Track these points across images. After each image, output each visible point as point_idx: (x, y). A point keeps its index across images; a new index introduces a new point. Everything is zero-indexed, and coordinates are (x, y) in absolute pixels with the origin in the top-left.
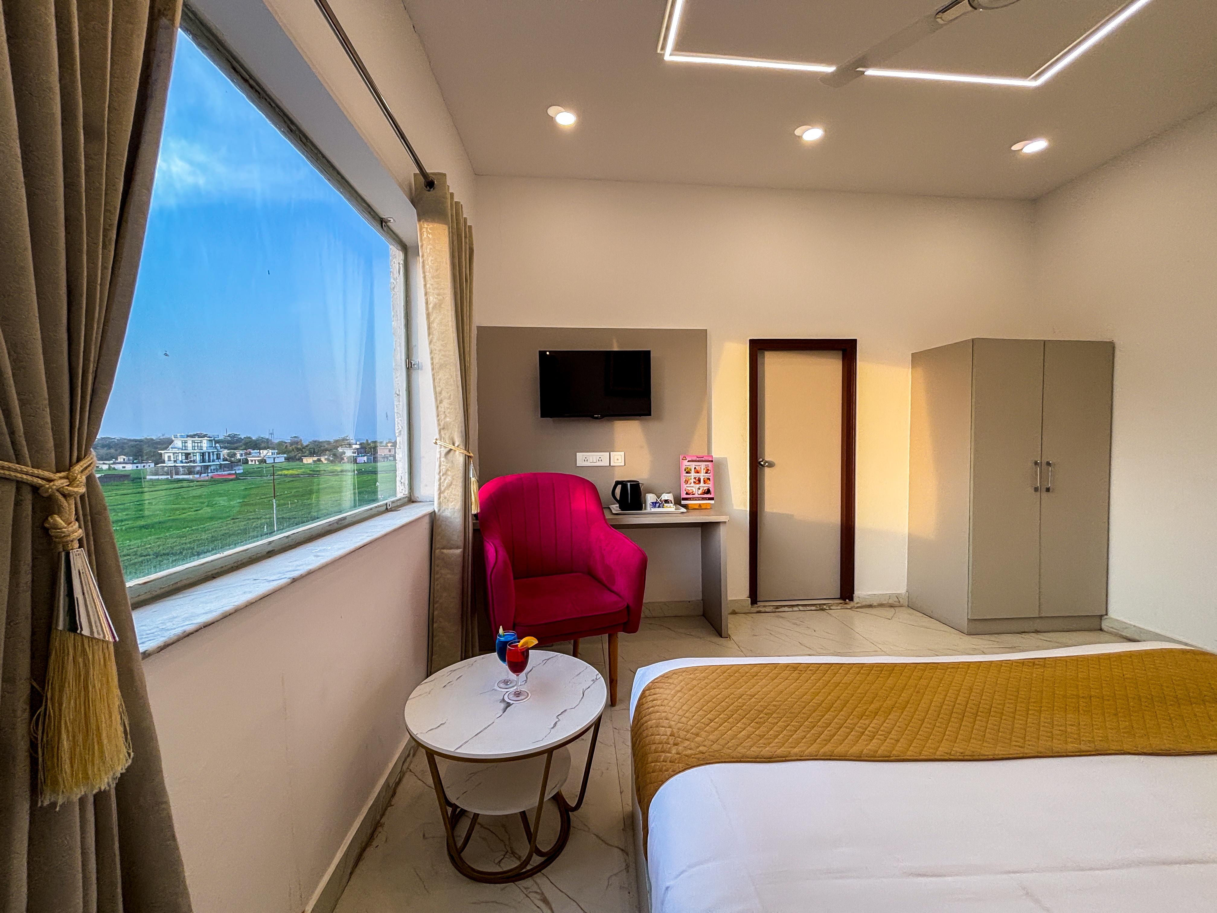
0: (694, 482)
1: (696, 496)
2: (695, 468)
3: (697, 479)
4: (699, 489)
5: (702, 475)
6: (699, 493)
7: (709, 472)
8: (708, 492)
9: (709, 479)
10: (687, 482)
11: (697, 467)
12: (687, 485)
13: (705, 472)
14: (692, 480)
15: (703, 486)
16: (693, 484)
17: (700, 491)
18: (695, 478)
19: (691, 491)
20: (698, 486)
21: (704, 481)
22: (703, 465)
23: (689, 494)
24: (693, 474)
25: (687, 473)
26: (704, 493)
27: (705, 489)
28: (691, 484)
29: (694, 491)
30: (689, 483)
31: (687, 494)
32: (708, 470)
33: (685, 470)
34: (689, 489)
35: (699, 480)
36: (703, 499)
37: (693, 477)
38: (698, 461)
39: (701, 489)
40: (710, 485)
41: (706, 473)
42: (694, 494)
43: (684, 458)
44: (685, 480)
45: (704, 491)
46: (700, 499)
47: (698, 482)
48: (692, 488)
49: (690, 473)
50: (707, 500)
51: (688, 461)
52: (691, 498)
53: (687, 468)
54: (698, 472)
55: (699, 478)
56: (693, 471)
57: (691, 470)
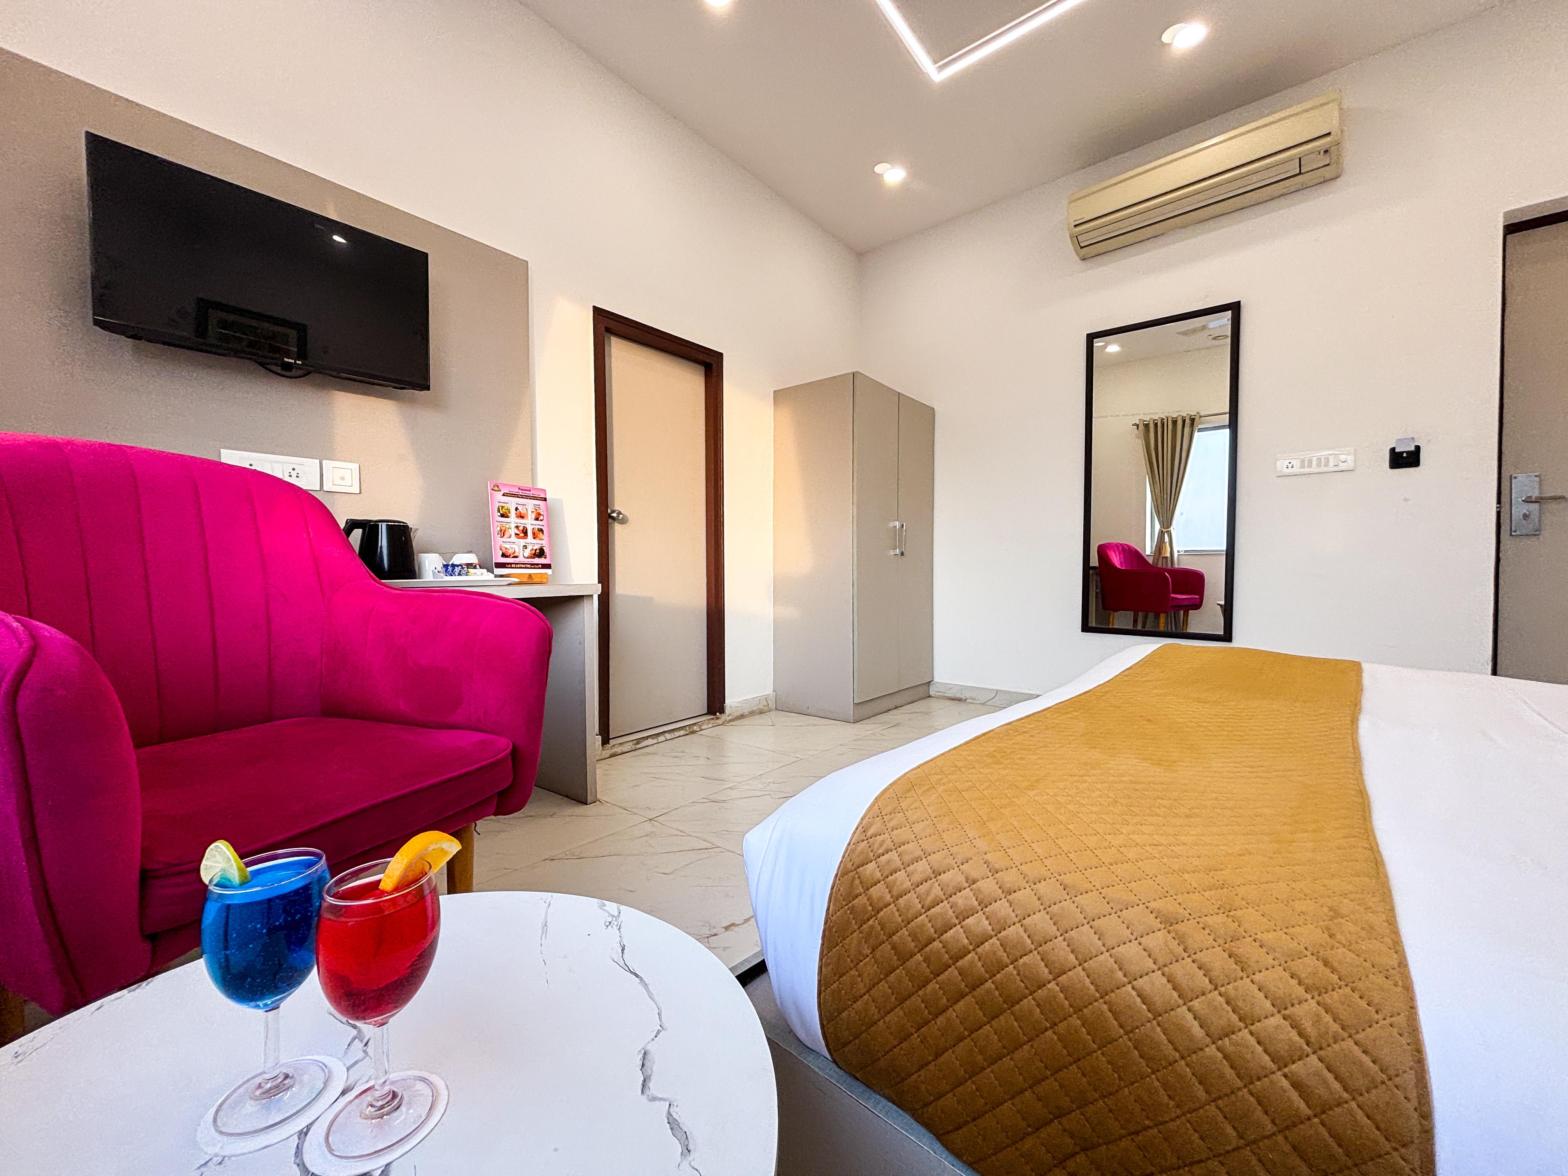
0: (516, 534)
1: (521, 559)
2: (517, 509)
3: (521, 528)
4: (525, 547)
5: (530, 523)
6: (526, 555)
7: (541, 518)
8: (541, 553)
9: (541, 531)
10: (503, 533)
11: (520, 508)
12: (503, 539)
13: (534, 518)
14: (513, 531)
15: (533, 544)
16: (513, 539)
17: (527, 552)
18: (517, 527)
19: (510, 551)
20: (522, 542)
21: (534, 534)
22: (530, 504)
23: (508, 557)
24: (513, 520)
25: (502, 516)
26: (534, 556)
27: (535, 548)
28: (510, 537)
29: (517, 550)
30: (507, 535)
31: (504, 555)
32: (539, 514)
33: (499, 511)
34: (508, 546)
35: (525, 532)
36: (534, 566)
37: (513, 526)
38: (522, 497)
39: (530, 548)
40: (543, 542)
41: (537, 519)
42: (516, 557)
43: (496, 488)
44: (499, 529)
45: (533, 552)
46: (528, 566)
47: (522, 535)
48: (512, 546)
49: (507, 517)
50: (539, 568)
51: (503, 495)
52: (511, 564)
53: (503, 507)
54: (522, 517)
55: (524, 527)
56: (513, 513)
57: (509, 512)
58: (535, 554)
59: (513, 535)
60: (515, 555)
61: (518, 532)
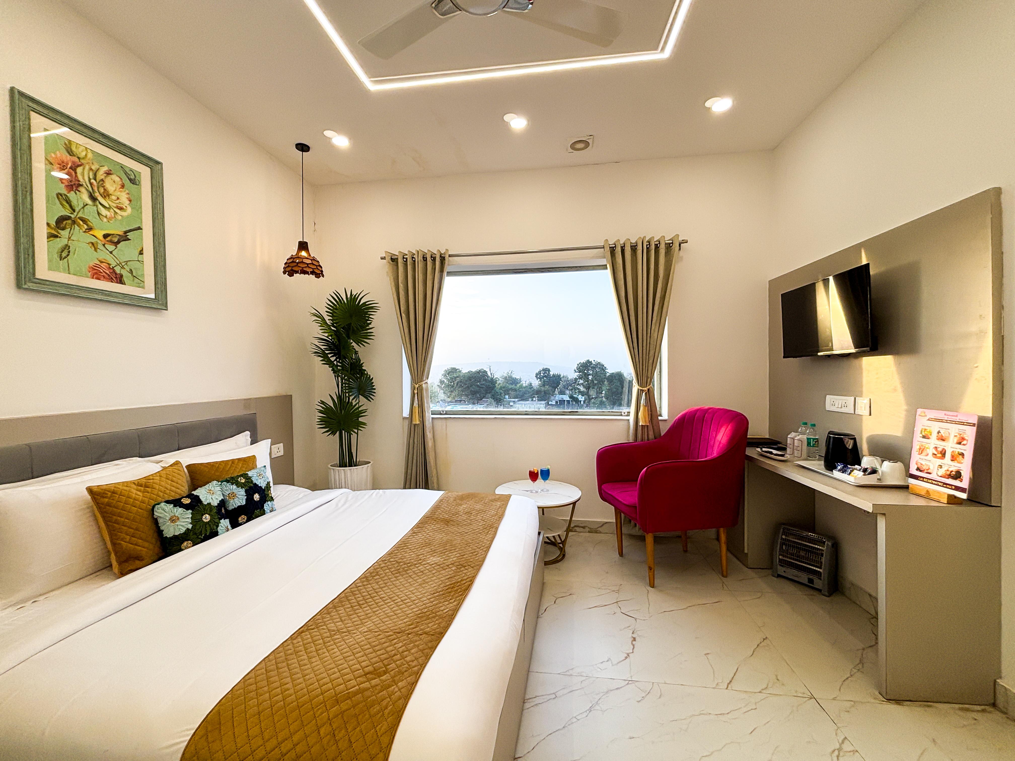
0: (934, 454)
1: (933, 476)
2: (939, 432)
3: (940, 449)
4: (941, 467)
5: (950, 446)
6: (940, 474)
7: (965, 442)
8: (958, 476)
9: (962, 455)
10: (921, 451)
11: (942, 432)
12: (921, 456)
14: (931, 451)
15: (950, 465)
16: (930, 457)
17: (942, 472)
18: (936, 448)
19: (924, 467)
20: (939, 462)
21: (953, 456)
22: (954, 430)
23: (921, 471)
24: (933, 441)
25: (924, 437)
26: (950, 476)
27: (951, 469)
28: (927, 455)
29: (931, 468)
30: (924, 453)
31: (918, 469)
32: (963, 439)
33: (921, 433)
34: (923, 463)
35: (943, 454)
36: (945, 485)
37: (932, 446)
38: (947, 422)
39: (945, 468)
40: (963, 466)
41: (960, 443)
42: (930, 473)
43: (923, 414)
44: (918, 447)
45: (948, 473)
46: (940, 484)
47: (939, 455)
48: (927, 463)
49: (928, 438)
50: (952, 489)
51: (929, 420)
52: (923, 478)
53: (925, 430)
54: (944, 440)
55: (943, 449)
56: (934, 435)
57: (931, 435)
58: (950, 475)
59: (930, 454)
60: (928, 471)
61: (936, 453)
